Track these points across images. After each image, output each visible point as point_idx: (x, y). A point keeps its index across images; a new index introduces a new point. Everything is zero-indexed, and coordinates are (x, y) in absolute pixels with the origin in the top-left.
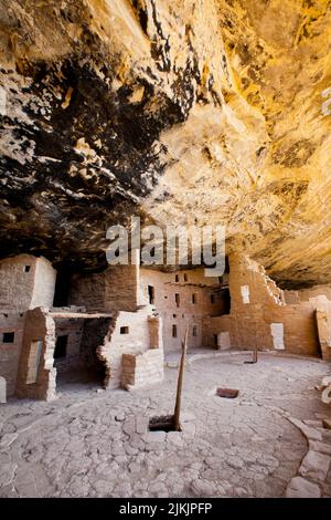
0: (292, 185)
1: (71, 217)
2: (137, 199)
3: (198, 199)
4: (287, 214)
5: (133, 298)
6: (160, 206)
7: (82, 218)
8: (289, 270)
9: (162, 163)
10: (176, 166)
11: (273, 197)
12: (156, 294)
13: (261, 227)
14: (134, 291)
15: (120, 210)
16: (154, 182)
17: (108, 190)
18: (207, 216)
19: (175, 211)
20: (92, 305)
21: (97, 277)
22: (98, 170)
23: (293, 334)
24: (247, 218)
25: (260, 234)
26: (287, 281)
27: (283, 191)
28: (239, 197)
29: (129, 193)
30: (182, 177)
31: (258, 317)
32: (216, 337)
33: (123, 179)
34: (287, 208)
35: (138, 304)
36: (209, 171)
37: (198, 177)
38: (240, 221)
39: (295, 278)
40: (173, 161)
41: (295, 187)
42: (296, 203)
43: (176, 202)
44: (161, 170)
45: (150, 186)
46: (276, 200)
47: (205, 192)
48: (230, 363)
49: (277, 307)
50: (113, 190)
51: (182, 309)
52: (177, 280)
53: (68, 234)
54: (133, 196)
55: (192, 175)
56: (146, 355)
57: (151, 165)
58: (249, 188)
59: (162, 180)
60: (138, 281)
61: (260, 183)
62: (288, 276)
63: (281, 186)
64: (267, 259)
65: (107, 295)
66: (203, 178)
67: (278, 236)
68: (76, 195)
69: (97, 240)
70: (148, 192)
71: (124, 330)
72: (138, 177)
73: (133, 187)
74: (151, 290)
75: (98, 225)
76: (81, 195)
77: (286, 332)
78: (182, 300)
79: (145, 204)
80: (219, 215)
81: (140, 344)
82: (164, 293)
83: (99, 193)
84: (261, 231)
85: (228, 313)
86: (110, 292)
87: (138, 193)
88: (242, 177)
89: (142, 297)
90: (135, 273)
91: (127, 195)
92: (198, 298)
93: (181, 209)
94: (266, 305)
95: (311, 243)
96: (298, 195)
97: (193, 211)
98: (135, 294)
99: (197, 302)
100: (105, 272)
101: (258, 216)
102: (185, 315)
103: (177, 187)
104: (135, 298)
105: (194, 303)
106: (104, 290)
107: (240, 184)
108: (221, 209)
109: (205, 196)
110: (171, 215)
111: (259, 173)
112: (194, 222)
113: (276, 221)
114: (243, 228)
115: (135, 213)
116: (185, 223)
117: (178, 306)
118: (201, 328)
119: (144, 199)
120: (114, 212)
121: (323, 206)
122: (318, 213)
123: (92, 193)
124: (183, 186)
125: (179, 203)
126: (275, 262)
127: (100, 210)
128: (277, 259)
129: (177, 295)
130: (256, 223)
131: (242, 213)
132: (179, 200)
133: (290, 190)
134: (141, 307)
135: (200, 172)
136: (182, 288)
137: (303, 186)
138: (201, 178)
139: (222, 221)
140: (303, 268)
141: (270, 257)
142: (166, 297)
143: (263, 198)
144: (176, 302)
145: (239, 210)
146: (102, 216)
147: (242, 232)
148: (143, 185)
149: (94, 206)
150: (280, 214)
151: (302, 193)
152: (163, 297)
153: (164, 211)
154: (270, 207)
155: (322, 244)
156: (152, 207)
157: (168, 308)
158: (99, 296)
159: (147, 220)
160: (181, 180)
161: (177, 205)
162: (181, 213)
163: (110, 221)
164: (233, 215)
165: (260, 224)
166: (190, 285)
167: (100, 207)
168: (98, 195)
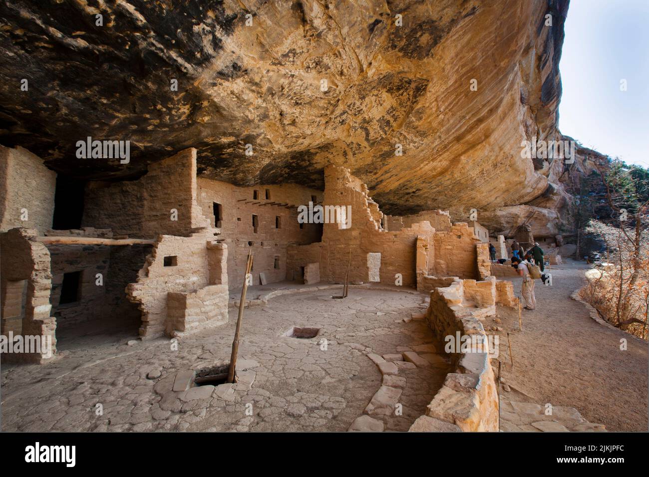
0: (409, 82)
1: (66, 83)
2: (189, 67)
3: (284, 81)
4: (399, 121)
5: (185, 216)
6: (226, 84)
7: (90, 86)
8: (395, 192)
11: (385, 95)
12: (224, 215)
13: (368, 134)
14: (188, 208)
15: (159, 82)
16: (217, 44)
17: (135, 43)
18: (297, 111)
19: (249, 96)
20: (122, 228)
21: (129, 186)
23: (391, 264)
24: (350, 120)
25: (365, 144)
26: (392, 205)
27: (398, 89)
28: (341, 87)
29: (174, 55)
30: (262, 45)
31: (354, 245)
32: (303, 268)
33: (161, 28)
34: (401, 113)
35: (193, 227)
36: (302, 42)
37: (285, 48)
38: (343, 122)
39: (401, 202)
41: (413, 85)
42: (412, 108)
43: (252, 82)
45: (209, 50)
46: (388, 100)
47: (296, 73)
48: (315, 298)
49: (377, 234)
50: (143, 44)
51: (261, 235)
52: (255, 197)
53: (64, 111)
54: (180, 60)
55: (277, 44)
56: (202, 293)
57: (210, 14)
58: (355, 77)
59: (230, 43)
60: (194, 194)
61: (370, 73)
62: (393, 199)
63: (396, 81)
64: (372, 177)
65: (147, 213)
66: (293, 51)
67: (386, 149)
68: (69, 40)
70: (206, 60)
71: (170, 261)
72: (189, 30)
73: (179, 45)
74: (217, 209)
75: (122, 103)
76: (82, 43)
77: (384, 263)
78: (261, 223)
79: (204, 77)
80: (315, 112)
81: (194, 278)
82: (236, 213)
83: (118, 45)
84: (367, 140)
85: (319, 240)
86: (151, 209)
87: (190, 57)
88: (349, 60)
89: (200, 215)
90: (189, 181)
91: (170, 58)
92: (282, 222)
93: (260, 94)
94: (364, 231)
95: (422, 161)
96: (415, 97)
97: (276, 100)
98: (189, 212)
99: (282, 226)
100: (143, 180)
101: (364, 119)
102: (265, 243)
103: (253, 58)
104: (189, 218)
105: (277, 227)
106: (142, 206)
107: (345, 71)
108: (317, 103)
109: (295, 80)
110: (244, 101)
111: (370, 58)
112: (278, 116)
113: (386, 129)
114: (345, 134)
115: (187, 91)
116: (265, 117)
117: (255, 231)
118: (285, 259)
119: (200, 70)
120: (150, 84)
121: (441, 116)
122: (434, 124)
123: (103, 43)
124: (262, 58)
125: (256, 84)
126: (381, 181)
127: (122, 75)
128: (383, 177)
129: (254, 217)
130: (361, 128)
131: (344, 112)
132: (257, 80)
133: (407, 89)
134: (198, 230)
135: (289, 41)
136: (262, 209)
137: (422, 86)
138: (290, 51)
139: (318, 119)
140: (411, 191)
141: (376, 174)
142: (239, 219)
143: (373, 95)
144: (253, 225)
145: (341, 108)
146: (127, 88)
147: (343, 139)
148: (197, 46)
149: (111, 68)
150: (392, 120)
151: (420, 95)
152: (235, 219)
153: (232, 93)
154: (380, 108)
155: (435, 164)
156: (214, 85)
157: (241, 233)
158: (134, 214)
159: (205, 103)
160: (259, 49)
161: (254, 88)
162: (260, 101)
163: (144, 98)
164: (332, 113)
165: (366, 130)
166: (273, 204)
167: (122, 71)
168: (116, 49)
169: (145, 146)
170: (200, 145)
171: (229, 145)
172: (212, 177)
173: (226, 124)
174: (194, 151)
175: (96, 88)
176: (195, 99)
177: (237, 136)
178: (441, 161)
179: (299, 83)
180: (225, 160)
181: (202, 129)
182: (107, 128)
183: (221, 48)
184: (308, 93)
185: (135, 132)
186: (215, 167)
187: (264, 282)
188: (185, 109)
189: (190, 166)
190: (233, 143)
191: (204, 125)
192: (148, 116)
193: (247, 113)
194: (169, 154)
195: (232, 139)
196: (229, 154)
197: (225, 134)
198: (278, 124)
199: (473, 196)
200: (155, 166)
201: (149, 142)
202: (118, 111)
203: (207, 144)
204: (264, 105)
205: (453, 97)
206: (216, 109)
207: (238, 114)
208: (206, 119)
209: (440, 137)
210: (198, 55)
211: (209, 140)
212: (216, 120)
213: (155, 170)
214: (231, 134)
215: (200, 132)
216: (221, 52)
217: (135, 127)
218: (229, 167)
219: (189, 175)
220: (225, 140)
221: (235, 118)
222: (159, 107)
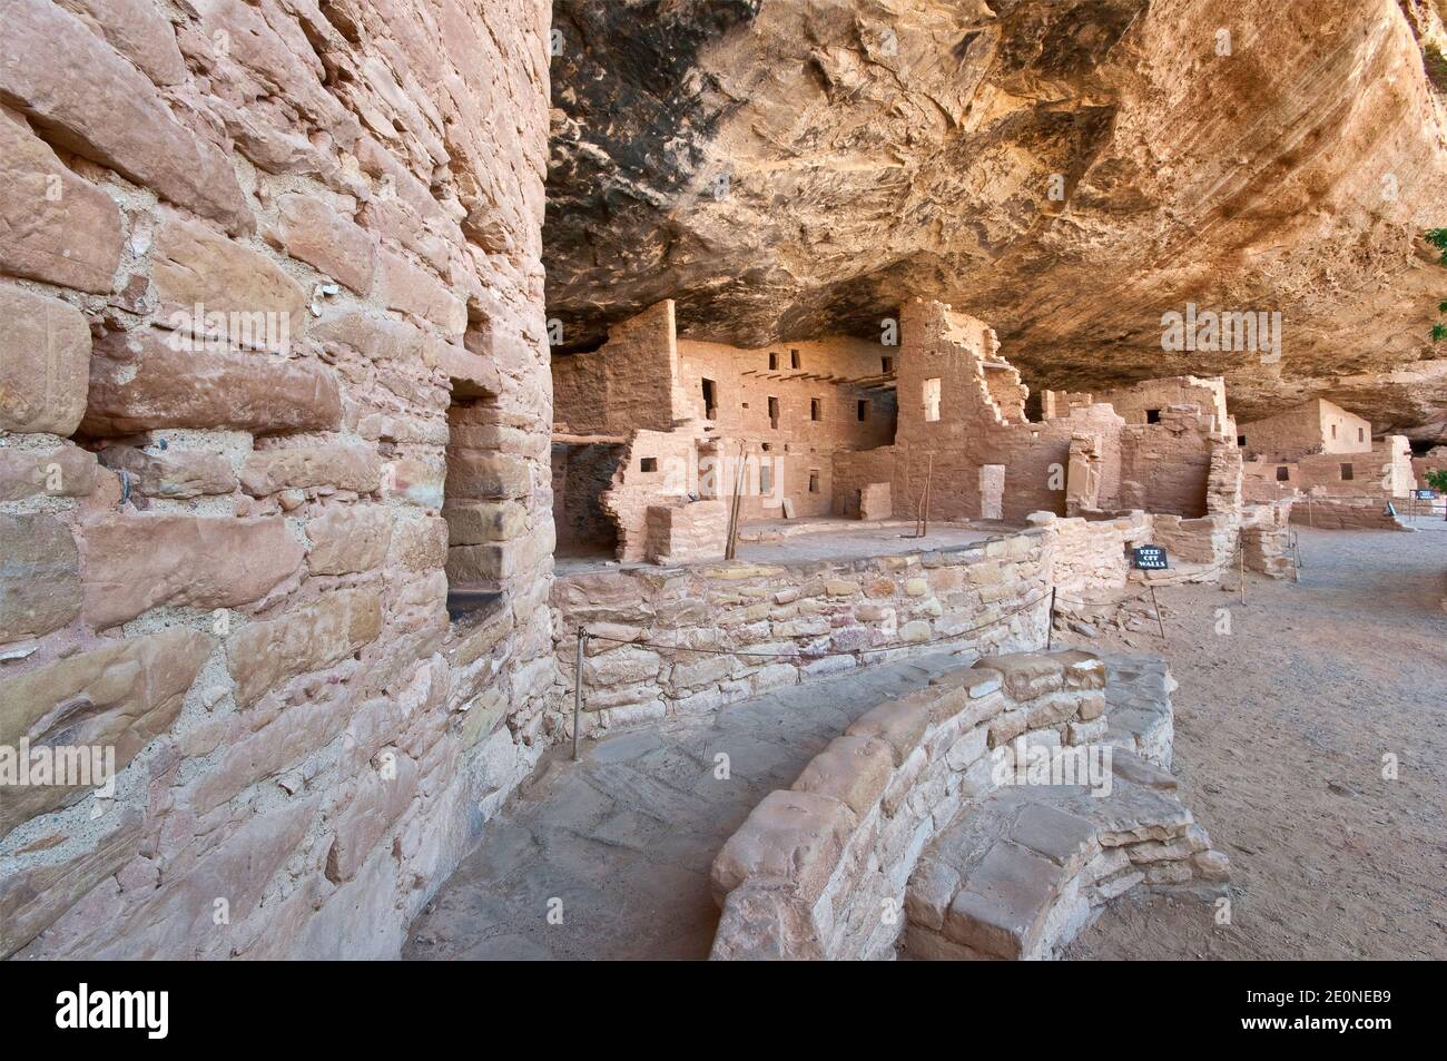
0: (1068, 119)
2: (660, 197)
3: (804, 181)
5: (664, 404)
8: (1073, 340)
9: (709, 111)
10: (744, 113)
11: (1012, 152)
12: (720, 399)
13: (983, 234)
14: (666, 390)
15: (625, 223)
16: (696, 157)
17: (598, 185)
18: (830, 219)
19: (747, 215)
20: (580, 420)
21: (586, 361)
22: (573, 148)
24: (941, 213)
25: (980, 252)
26: (1072, 368)
27: (1045, 136)
28: (912, 163)
29: (641, 187)
30: (760, 136)
31: (953, 450)
32: (860, 492)
33: (627, 160)
35: (675, 418)
36: (828, 113)
37: (798, 130)
38: (924, 221)
39: (1093, 362)
40: (735, 106)
41: (1079, 123)
42: (1084, 167)
43: (750, 195)
44: (709, 128)
45: (685, 167)
46: (1021, 161)
47: (822, 163)
48: (870, 537)
49: (998, 430)
50: (606, 185)
51: (785, 432)
52: (773, 367)
54: (650, 192)
55: (785, 129)
57: (685, 121)
58: (939, 137)
59: (713, 150)
60: (674, 369)
61: (969, 127)
64: (1009, 314)
65: (610, 398)
66: (814, 132)
67: (1032, 256)
69: (581, 285)
70: (683, 180)
72: (659, 151)
73: (648, 175)
74: (708, 388)
75: (582, 255)
77: (1011, 483)
78: (784, 412)
79: (680, 206)
83: (580, 193)
84: (984, 244)
85: (891, 442)
86: (616, 393)
87: (661, 185)
88: (920, 116)
89: (684, 399)
90: (667, 351)
91: (638, 192)
92: (824, 408)
93: (764, 209)
95: (1130, 270)
96: (1086, 144)
97: (792, 211)
98: (668, 396)
99: (823, 417)
100: (602, 351)
101: (972, 207)
102: (792, 446)
103: (750, 159)
104: (669, 405)
105: (814, 418)
106: (604, 389)
107: (915, 134)
108: (866, 199)
109: (820, 174)
110: (740, 224)
111: (965, 101)
112: (797, 234)
113: (1027, 217)
114: (933, 239)
115: (659, 227)
116: (775, 239)
117: (774, 425)
118: (829, 475)
119: (675, 197)
120: (614, 229)
121: (1165, 172)
122: (1149, 191)
123: (565, 194)
124: (763, 155)
125: (757, 196)
126: (1033, 321)
127: (583, 225)
128: (1035, 313)
129: (771, 401)
130: (967, 224)
131: (926, 203)
132: (757, 189)
133: (1066, 131)
134: (680, 423)
135: (804, 119)
136: (787, 386)
137: (1101, 120)
138: (809, 132)
139: (874, 224)
140: (1112, 335)
141: (1016, 306)
142: (745, 405)
143: (987, 158)
144: (771, 415)
145: (917, 195)
146: (588, 237)
147: (930, 249)
148: (670, 168)
149: (572, 220)
150: (1037, 198)
151: (1096, 139)
152: (738, 405)
153: (721, 216)
154: (1004, 181)
155: (1167, 273)
156: (695, 212)
157: (750, 428)
158: (595, 401)
159: (684, 239)
160: (757, 144)
161: (753, 202)
162: (765, 218)
163: (607, 246)
164: (900, 208)
165: (978, 225)
166: (804, 377)
167: (583, 220)
168: (578, 196)
169: (606, 306)
170: (679, 294)
171: (722, 289)
172: (699, 337)
173: (715, 261)
174: (671, 305)
175: (555, 245)
176: (672, 236)
177: (733, 274)
178: (1184, 265)
179: (829, 176)
180: (718, 310)
181: (681, 272)
182: (563, 289)
183: (702, 160)
184: (848, 187)
185: (595, 289)
186: (703, 322)
187: (791, 514)
188: (658, 251)
189: (665, 328)
190: (728, 285)
191: (683, 266)
192: (611, 267)
193: (746, 239)
194: (637, 312)
195: (726, 279)
196: (722, 301)
197: (714, 275)
198: (799, 244)
199: (1308, 337)
200: (618, 329)
201: (611, 299)
202: (575, 267)
203: (689, 292)
204: (772, 222)
205: (1192, 125)
206: (701, 243)
207: (732, 243)
208: (686, 259)
209: (1169, 215)
210: (672, 179)
211: (692, 286)
212: (700, 257)
213: (617, 337)
214: (723, 273)
215: (678, 277)
216: (702, 166)
217: (595, 283)
218: (725, 320)
219: (666, 341)
220: (715, 283)
221: (728, 251)
222: (625, 253)
